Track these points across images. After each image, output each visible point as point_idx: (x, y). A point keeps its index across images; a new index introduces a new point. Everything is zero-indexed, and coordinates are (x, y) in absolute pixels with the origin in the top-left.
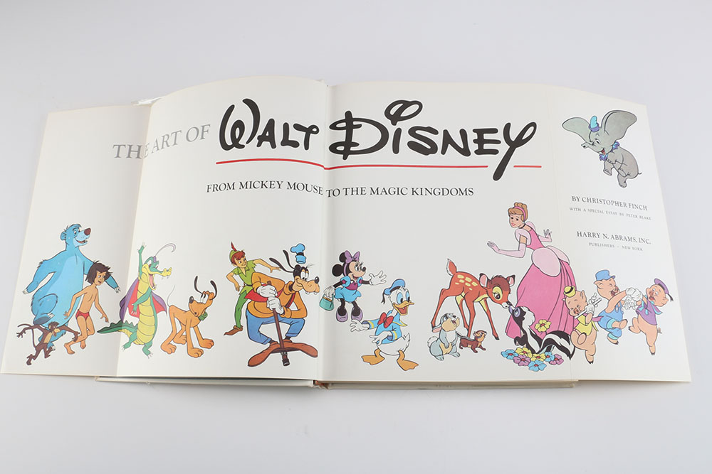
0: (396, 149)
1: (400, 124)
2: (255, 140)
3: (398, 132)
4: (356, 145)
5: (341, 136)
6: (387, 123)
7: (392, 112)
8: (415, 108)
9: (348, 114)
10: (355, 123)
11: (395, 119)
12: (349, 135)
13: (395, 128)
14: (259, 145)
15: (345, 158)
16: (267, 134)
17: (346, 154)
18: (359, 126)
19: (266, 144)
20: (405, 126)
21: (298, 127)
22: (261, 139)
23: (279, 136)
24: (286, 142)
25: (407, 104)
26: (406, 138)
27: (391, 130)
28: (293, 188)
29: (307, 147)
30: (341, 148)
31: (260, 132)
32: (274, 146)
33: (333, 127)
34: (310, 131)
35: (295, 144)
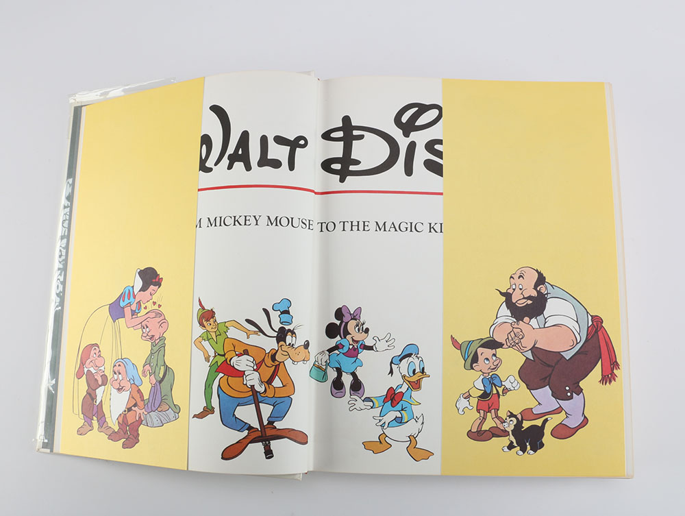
0: (409, 171)
1: (414, 136)
2: (225, 161)
3: (412, 146)
4: (357, 162)
5: (337, 150)
6: (397, 134)
7: (405, 119)
8: (433, 114)
9: (346, 120)
10: (355, 133)
11: (408, 128)
12: (348, 149)
13: (408, 141)
14: (230, 167)
15: (342, 180)
16: (240, 152)
17: (343, 175)
18: (361, 137)
19: (239, 165)
20: (420, 138)
21: (280, 140)
22: (233, 159)
23: (255, 154)
24: (264, 161)
25: (423, 109)
26: (421, 155)
27: (403, 143)
28: (274, 224)
29: (292, 167)
30: (337, 166)
31: (231, 150)
32: (248, 168)
33: (327, 136)
34: (295, 144)
35: (276, 164)
